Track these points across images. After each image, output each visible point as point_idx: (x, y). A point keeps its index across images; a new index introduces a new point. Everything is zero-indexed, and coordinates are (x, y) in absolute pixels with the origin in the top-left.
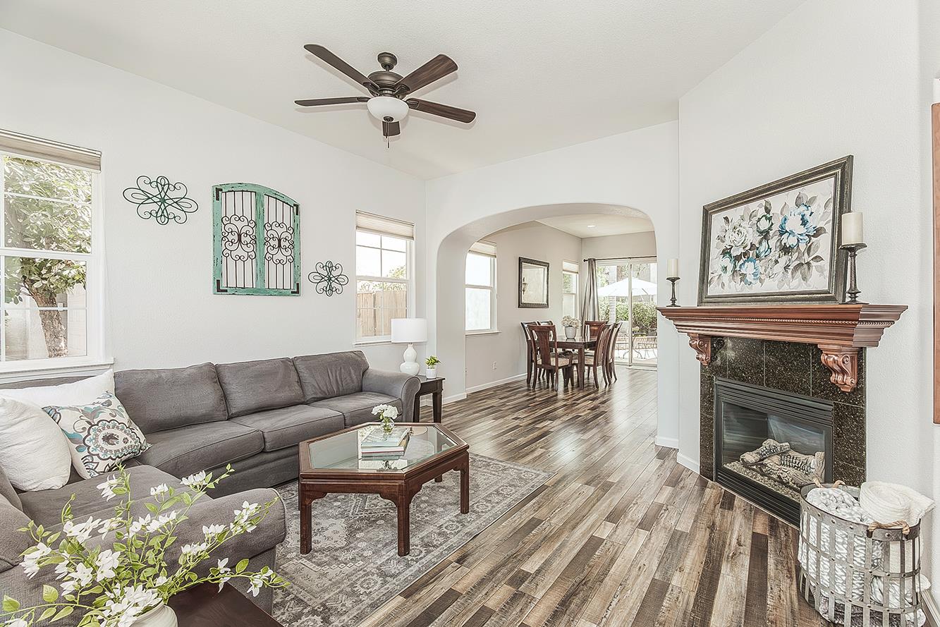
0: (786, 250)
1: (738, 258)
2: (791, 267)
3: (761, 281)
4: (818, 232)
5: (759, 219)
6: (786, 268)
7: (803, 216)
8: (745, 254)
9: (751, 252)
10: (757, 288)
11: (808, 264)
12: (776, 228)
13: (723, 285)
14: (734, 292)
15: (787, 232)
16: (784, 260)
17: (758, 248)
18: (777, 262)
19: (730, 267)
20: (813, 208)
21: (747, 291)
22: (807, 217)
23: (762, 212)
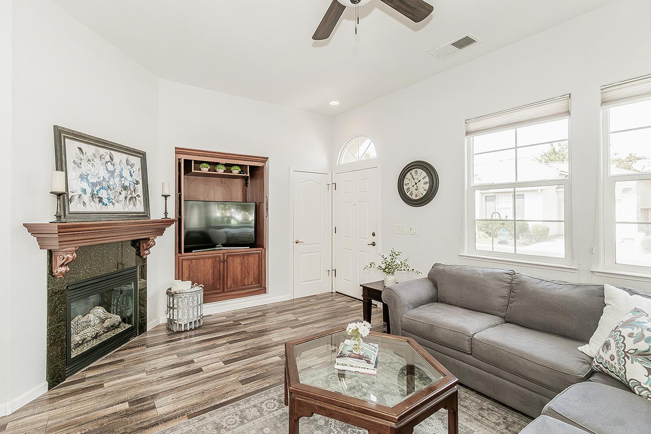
0: (125, 188)
1: (94, 185)
2: (128, 198)
3: (113, 204)
4: (137, 183)
5: (107, 163)
6: (126, 198)
7: (130, 171)
8: (99, 183)
9: (104, 183)
10: (110, 208)
11: (135, 197)
12: (117, 172)
13: (84, 203)
14: (94, 210)
15: (123, 177)
16: (124, 193)
17: (108, 182)
18: (120, 193)
19: (89, 190)
20: (134, 169)
21: (104, 209)
22: (132, 173)
23: (108, 158)
